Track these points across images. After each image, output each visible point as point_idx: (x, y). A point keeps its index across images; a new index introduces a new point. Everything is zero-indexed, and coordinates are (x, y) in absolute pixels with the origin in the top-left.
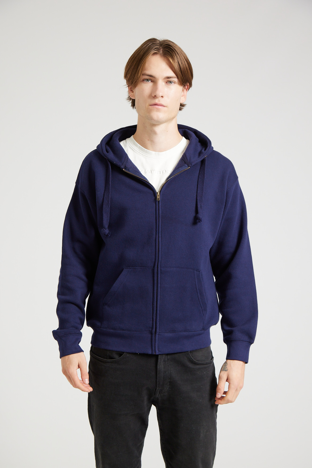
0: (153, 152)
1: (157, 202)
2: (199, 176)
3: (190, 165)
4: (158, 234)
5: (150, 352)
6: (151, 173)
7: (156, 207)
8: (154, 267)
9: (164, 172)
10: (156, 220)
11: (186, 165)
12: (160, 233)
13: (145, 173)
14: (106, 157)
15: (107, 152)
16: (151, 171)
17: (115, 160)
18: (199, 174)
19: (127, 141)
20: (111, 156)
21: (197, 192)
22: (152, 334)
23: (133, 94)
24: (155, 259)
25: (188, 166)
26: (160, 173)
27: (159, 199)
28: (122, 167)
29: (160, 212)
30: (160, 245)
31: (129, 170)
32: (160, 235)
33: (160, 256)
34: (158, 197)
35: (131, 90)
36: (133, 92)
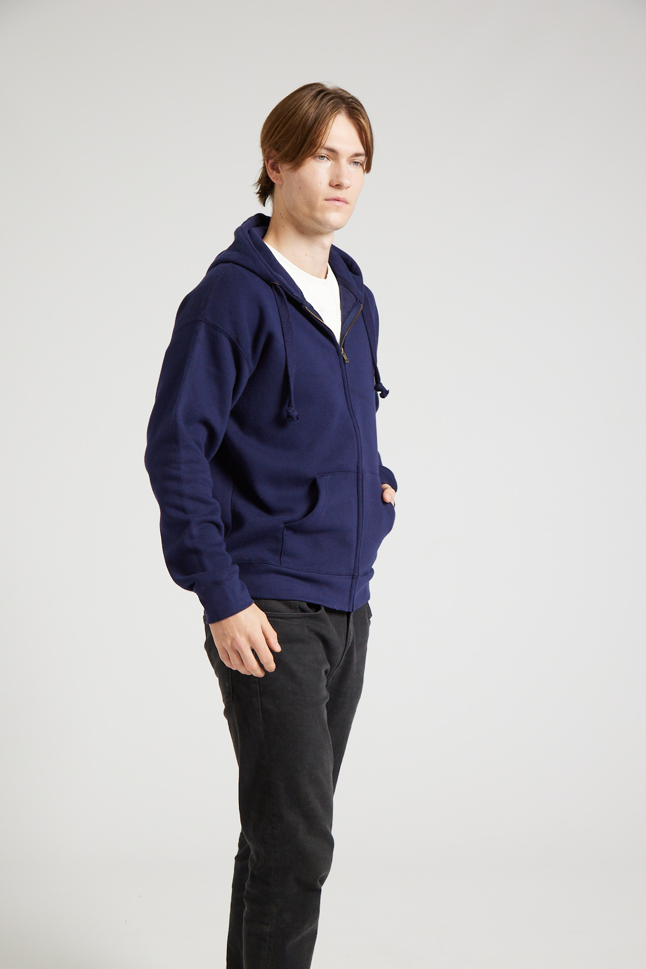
1: (344, 364)
5: (347, 609)
7: (342, 373)
8: (358, 470)
11: (359, 303)
14: (278, 282)
22: (353, 579)
24: (358, 457)
25: (361, 305)
27: (345, 360)
35: (274, 168)
36: (278, 172)
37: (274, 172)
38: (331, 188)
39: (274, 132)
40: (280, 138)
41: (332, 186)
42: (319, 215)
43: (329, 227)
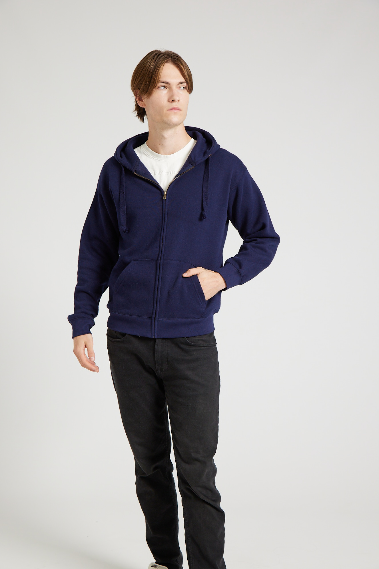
0: (162, 156)
1: (164, 201)
2: (204, 175)
3: (194, 165)
4: (163, 230)
5: (149, 336)
6: (160, 174)
7: (163, 205)
8: (158, 259)
9: (171, 173)
10: (162, 217)
11: (191, 165)
12: (165, 229)
13: (155, 174)
14: (120, 162)
15: (121, 157)
16: (160, 173)
17: (127, 164)
18: (204, 173)
19: (141, 147)
20: (124, 161)
21: (202, 190)
22: (152, 319)
23: (142, 103)
24: (159, 252)
25: (192, 166)
26: (168, 174)
27: (165, 198)
28: (133, 171)
29: (167, 210)
30: (164, 239)
31: (139, 173)
32: (165, 231)
33: (163, 249)
34: (165, 196)
35: (140, 100)
36: (143, 101)
37: (140, 101)
38: (169, 103)
39: (136, 80)
40: (139, 82)
41: (170, 102)
42: (165, 119)
43: (172, 124)
